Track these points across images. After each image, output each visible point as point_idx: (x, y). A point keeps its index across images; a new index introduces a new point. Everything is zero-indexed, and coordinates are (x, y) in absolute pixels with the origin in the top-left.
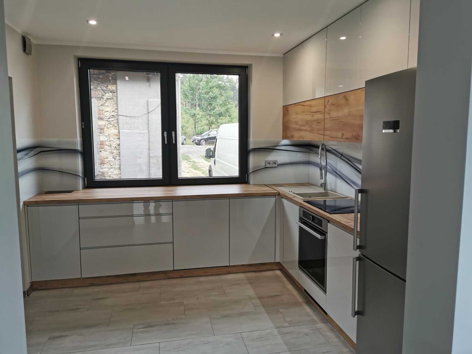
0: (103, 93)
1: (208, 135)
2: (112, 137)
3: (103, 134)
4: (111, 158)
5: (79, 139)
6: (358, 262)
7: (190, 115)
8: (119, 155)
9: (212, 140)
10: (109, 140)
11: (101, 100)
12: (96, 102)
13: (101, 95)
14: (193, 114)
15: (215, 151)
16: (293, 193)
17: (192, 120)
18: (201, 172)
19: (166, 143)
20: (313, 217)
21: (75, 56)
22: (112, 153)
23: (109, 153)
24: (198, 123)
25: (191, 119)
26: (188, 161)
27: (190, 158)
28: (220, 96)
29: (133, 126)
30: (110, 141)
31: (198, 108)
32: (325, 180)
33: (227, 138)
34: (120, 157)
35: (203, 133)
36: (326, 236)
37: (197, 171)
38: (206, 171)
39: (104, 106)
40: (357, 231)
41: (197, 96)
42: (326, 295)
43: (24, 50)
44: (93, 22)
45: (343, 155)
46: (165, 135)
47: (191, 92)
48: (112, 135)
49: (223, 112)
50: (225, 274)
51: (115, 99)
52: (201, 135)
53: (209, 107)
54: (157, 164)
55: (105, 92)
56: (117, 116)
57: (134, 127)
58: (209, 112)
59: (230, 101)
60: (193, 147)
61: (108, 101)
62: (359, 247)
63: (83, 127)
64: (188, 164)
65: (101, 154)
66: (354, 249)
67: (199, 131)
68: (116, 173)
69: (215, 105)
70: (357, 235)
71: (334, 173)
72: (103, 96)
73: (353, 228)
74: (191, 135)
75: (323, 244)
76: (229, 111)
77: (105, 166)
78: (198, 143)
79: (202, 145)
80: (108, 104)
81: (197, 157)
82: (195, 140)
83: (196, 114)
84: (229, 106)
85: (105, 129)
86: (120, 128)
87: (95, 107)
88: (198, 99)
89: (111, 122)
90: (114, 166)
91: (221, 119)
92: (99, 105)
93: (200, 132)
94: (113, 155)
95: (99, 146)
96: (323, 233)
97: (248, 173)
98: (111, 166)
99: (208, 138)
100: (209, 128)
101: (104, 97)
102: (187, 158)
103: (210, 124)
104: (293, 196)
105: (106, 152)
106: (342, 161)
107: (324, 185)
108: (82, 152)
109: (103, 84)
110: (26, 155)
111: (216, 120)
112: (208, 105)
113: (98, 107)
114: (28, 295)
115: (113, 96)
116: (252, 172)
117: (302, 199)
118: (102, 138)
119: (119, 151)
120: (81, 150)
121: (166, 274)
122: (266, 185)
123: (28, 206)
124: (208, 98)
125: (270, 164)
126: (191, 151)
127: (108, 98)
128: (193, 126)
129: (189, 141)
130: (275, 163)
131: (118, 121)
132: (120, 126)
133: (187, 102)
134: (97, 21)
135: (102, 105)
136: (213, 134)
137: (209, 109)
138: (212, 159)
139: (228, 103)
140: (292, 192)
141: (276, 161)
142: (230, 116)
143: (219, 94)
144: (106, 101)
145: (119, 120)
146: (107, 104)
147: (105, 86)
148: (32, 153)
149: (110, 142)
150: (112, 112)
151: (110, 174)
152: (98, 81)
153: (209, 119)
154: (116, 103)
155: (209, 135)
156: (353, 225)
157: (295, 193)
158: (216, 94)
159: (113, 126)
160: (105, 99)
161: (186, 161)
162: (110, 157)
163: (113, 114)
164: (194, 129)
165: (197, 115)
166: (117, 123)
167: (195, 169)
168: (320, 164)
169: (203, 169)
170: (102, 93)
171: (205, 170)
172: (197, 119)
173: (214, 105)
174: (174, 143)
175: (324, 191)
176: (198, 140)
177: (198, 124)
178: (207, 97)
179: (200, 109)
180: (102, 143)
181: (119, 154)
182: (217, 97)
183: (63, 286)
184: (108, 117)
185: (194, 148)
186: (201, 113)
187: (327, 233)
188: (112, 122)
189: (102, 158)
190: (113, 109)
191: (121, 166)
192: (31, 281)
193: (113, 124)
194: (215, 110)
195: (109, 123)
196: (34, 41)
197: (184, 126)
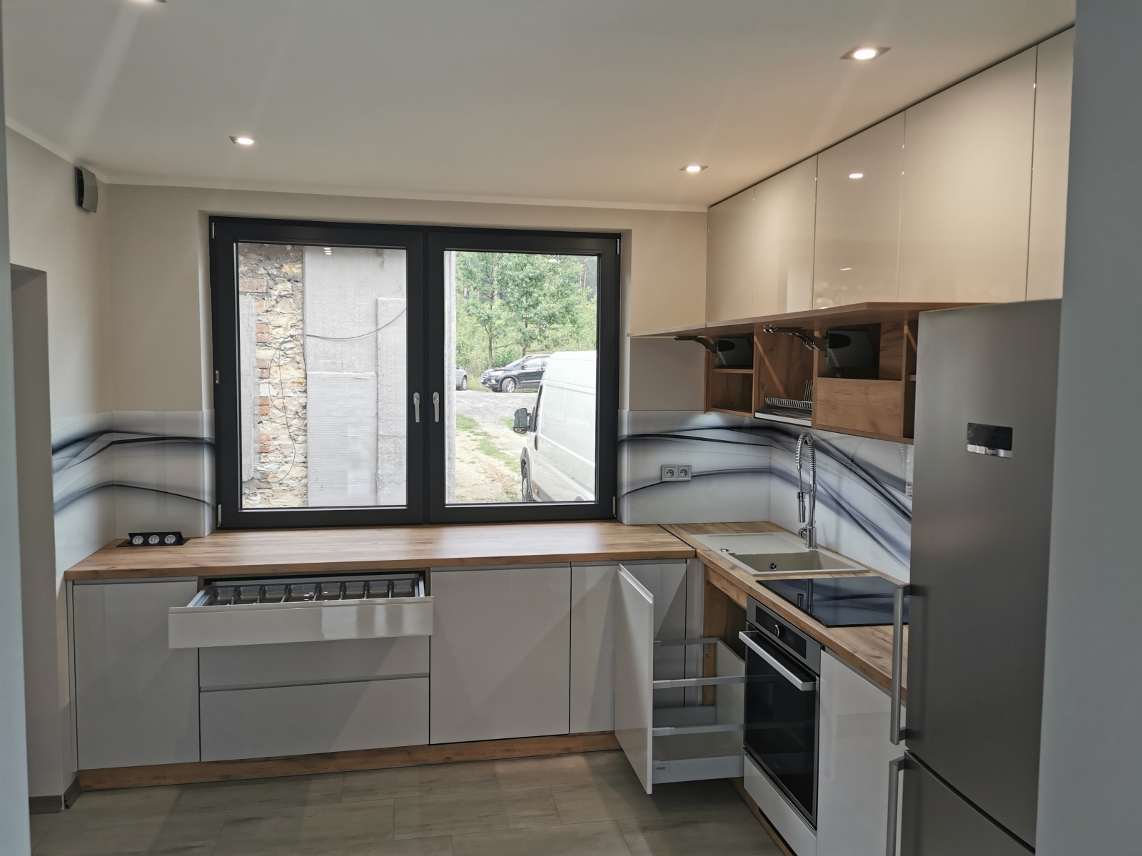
0: (271, 283)
1: (520, 367)
2: (289, 388)
3: (267, 380)
4: (284, 439)
5: (205, 412)
6: (901, 773)
7: (477, 320)
8: (305, 431)
9: (531, 380)
10: (280, 395)
11: (266, 299)
12: (254, 304)
13: (265, 288)
14: (486, 318)
15: (537, 416)
16: (730, 554)
17: (482, 332)
18: (502, 462)
19: (418, 420)
20: (782, 627)
21: (202, 213)
22: (289, 427)
23: (280, 427)
24: (498, 338)
25: (482, 329)
26: (471, 432)
27: (477, 425)
28: (552, 273)
29: (339, 361)
30: (283, 398)
31: (498, 301)
32: (811, 523)
33: (566, 386)
34: (306, 435)
35: (510, 362)
36: (817, 682)
37: (493, 459)
38: (514, 459)
39: (272, 312)
40: (901, 688)
41: (495, 274)
42: (816, 835)
43: (80, 202)
44: (245, 141)
45: (855, 460)
46: (416, 401)
47: (482, 263)
48: (289, 382)
49: (557, 313)
50: (559, 755)
51: (299, 296)
52: (504, 366)
53: (524, 299)
54: (395, 453)
55: (274, 281)
56: (300, 338)
57: (342, 363)
58: (523, 312)
59: (575, 286)
60: (486, 397)
61: (283, 302)
62: (906, 735)
63: (217, 382)
64: (471, 440)
65: (261, 429)
66: (892, 740)
67: (499, 357)
68: (295, 475)
69: (539, 296)
70: (901, 698)
71: (834, 504)
72: (271, 290)
73: (891, 678)
74: (479, 366)
75: (810, 701)
76: (571, 311)
77: (271, 457)
78: (496, 386)
79: (507, 392)
80: (282, 308)
81: (495, 422)
82: (489, 380)
83: (493, 316)
84: (573, 298)
85: (274, 369)
86: (308, 368)
87: (250, 316)
88: (499, 281)
89: (287, 352)
90: (292, 459)
91: (554, 329)
92: (260, 311)
93: (501, 360)
94: (291, 431)
95: (257, 410)
96: (810, 675)
97: (618, 497)
98: (285, 457)
99: (522, 374)
100: (524, 350)
101: (272, 292)
102: (468, 425)
103: (527, 341)
104: (731, 566)
105: (274, 424)
106: (853, 476)
107: (808, 534)
108: (214, 442)
109: (271, 262)
110: (75, 456)
111: (541, 331)
112: (522, 296)
113: (258, 315)
114: (67, 807)
115: (295, 289)
116: (627, 493)
117: (754, 576)
118: (265, 390)
119: (305, 422)
120: (209, 438)
121: (409, 754)
122: (663, 528)
123: (76, 582)
124: (523, 280)
125: (672, 473)
126: (479, 408)
127: (283, 293)
128: (486, 343)
129: (476, 381)
130: (685, 472)
131: (303, 350)
132: (309, 361)
133: (472, 288)
134: (254, 138)
135: (267, 311)
136: (532, 365)
137: (525, 304)
138: (531, 435)
139: (571, 290)
140: (727, 550)
141: (689, 466)
142: (573, 322)
143: (550, 269)
144: (277, 302)
145: (307, 347)
146: (278, 310)
147: (277, 265)
148: (92, 448)
149: (285, 401)
150: (289, 327)
151: (282, 476)
152: (260, 255)
153: (524, 330)
154: (300, 306)
155: (523, 368)
156: (890, 668)
157: (737, 554)
158: (542, 269)
159: (291, 362)
160: (275, 297)
161: (467, 433)
162: (282, 437)
163: (292, 332)
164: (487, 351)
165: (494, 320)
166: (301, 354)
167: (488, 453)
168: (799, 477)
169: (506, 452)
170: (267, 282)
171: (511, 455)
172: (496, 329)
173: (536, 295)
174: (437, 420)
175: (807, 550)
176: (495, 380)
177: (497, 340)
178: (521, 277)
179: (503, 305)
180: (264, 403)
181: (305, 428)
182: (544, 277)
183: (156, 782)
184: (282, 340)
185: (488, 399)
186: (505, 314)
187: (819, 676)
188: (289, 352)
189: (264, 437)
190: (294, 321)
191: (309, 459)
192: (76, 770)
193: (292, 356)
194: (538, 308)
195: (282, 353)
196: (102, 178)
197: (464, 344)
